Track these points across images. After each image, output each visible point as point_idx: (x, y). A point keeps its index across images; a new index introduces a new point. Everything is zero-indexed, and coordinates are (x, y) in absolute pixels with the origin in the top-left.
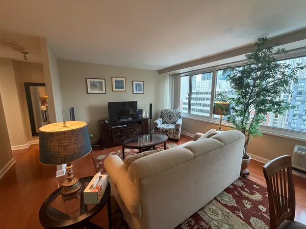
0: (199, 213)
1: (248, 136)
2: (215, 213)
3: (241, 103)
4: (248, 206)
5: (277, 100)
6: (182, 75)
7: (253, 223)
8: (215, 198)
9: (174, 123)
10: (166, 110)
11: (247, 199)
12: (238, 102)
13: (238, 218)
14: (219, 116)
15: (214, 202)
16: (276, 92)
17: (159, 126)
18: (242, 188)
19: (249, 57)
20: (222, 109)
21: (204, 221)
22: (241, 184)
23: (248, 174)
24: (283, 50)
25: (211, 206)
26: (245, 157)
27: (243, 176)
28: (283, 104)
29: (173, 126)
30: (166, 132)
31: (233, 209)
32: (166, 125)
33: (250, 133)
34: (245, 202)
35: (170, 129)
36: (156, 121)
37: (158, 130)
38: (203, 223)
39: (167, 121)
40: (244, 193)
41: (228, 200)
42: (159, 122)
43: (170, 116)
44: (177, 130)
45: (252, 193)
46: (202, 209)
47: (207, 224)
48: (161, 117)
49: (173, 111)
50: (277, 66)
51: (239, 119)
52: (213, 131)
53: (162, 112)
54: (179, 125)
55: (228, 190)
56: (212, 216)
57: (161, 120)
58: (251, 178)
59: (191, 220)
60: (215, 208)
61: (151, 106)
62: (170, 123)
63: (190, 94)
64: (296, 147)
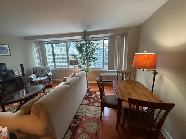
0: (76, 114)
1: (87, 73)
2: (83, 110)
3: (82, 59)
4: (92, 100)
5: (94, 56)
6: (45, 43)
7: (95, 105)
8: (81, 104)
9: (47, 75)
10: (37, 67)
11: (92, 98)
12: (81, 58)
13: (90, 106)
14: (73, 66)
15: (81, 106)
16: (93, 54)
17: (34, 80)
18: (89, 95)
19: (82, 38)
20: (75, 62)
21: (79, 116)
22: (88, 94)
23: (89, 89)
24: (92, 37)
25: (80, 108)
26: (87, 82)
27: (88, 90)
28: (95, 58)
29: (46, 78)
30: (41, 82)
31: (88, 104)
32: (40, 78)
33: (87, 71)
34: (91, 99)
35: (44, 80)
36: (30, 77)
37: (33, 83)
38: (79, 117)
39: (40, 75)
40: (90, 97)
41: (85, 102)
42: (33, 77)
43: (42, 71)
44: (50, 79)
45: (92, 95)
46: (77, 112)
47: (81, 116)
48: (34, 73)
49: (43, 67)
50: (92, 43)
51: (82, 66)
52: (73, 74)
53: (33, 69)
54: (50, 76)
55: (84, 98)
56: (82, 112)
57: (35, 75)
58: (90, 90)
59: (74, 119)
60: (82, 108)
61: (22, 65)
62: (43, 76)
63: (54, 55)
64: (100, 73)
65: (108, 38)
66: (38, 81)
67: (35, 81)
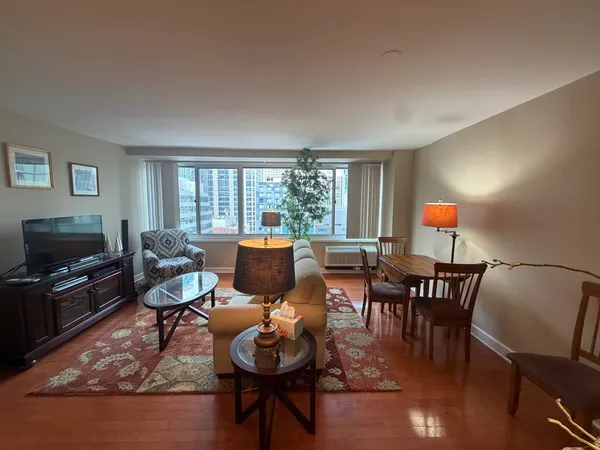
6: (179, 164)
9: (184, 253)
10: (155, 232)
17: (161, 265)
29: (186, 260)
30: (178, 272)
36: (151, 255)
37: (158, 274)
39: (163, 253)
43: (168, 242)
44: (200, 263)
49: (170, 231)
53: (144, 237)
54: (201, 254)
61: (125, 224)
62: (171, 256)
63: (198, 200)
64: (327, 248)
65: (347, 166)
66: (172, 268)
67: (164, 269)
